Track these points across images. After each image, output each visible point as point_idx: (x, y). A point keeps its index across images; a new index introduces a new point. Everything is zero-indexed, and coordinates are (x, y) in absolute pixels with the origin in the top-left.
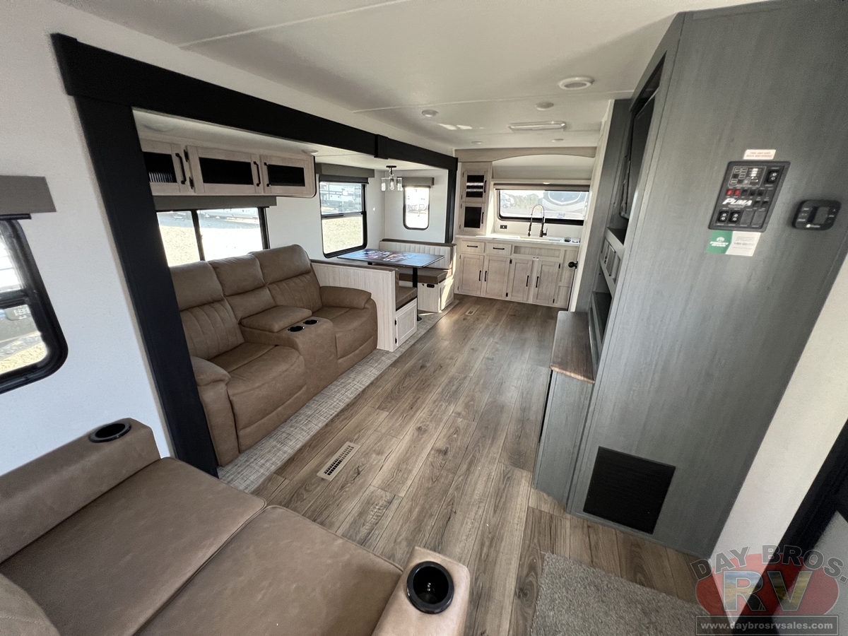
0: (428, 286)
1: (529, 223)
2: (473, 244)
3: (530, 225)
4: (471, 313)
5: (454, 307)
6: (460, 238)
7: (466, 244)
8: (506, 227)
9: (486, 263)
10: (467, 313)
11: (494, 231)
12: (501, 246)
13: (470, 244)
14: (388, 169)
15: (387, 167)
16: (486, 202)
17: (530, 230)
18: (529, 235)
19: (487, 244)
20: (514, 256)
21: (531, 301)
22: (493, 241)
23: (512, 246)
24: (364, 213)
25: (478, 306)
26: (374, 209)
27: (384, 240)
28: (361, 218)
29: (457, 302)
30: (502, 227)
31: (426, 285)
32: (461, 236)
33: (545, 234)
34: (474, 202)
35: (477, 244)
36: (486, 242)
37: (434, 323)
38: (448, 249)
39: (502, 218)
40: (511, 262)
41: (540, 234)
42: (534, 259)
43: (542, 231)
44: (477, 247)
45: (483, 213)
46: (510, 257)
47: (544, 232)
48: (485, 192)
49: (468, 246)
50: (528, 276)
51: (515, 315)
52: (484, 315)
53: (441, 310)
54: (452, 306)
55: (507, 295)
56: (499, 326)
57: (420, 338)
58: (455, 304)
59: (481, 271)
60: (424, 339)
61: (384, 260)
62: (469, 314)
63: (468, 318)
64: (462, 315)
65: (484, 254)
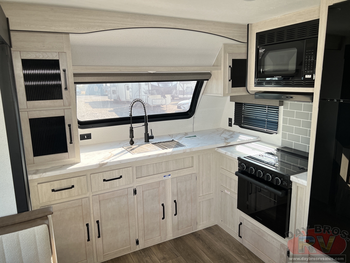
1: (129, 125)
2: (65, 184)
3: (132, 131)
6: (32, 180)
7: (47, 188)
8: (89, 136)
9: (95, 208)
13: (56, 186)
17: (132, 136)
18: (132, 143)
19: (91, 177)
20: (135, 185)
21: (170, 236)
22: (101, 169)
23: (133, 169)
30: (83, 137)
33: (152, 137)
35: (73, 182)
40: (135, 192)
41: (143, 136)
42: (164, 178)
43: (146, 134)
44: (73, 186)
45: (69, 126)
46: (131, 186)
47: (150, 135)
48: (66, 88)
49: (53, 190)
50: (163, 205)
55: (137, 242)
59: (87, 224)
65: (89, 195)
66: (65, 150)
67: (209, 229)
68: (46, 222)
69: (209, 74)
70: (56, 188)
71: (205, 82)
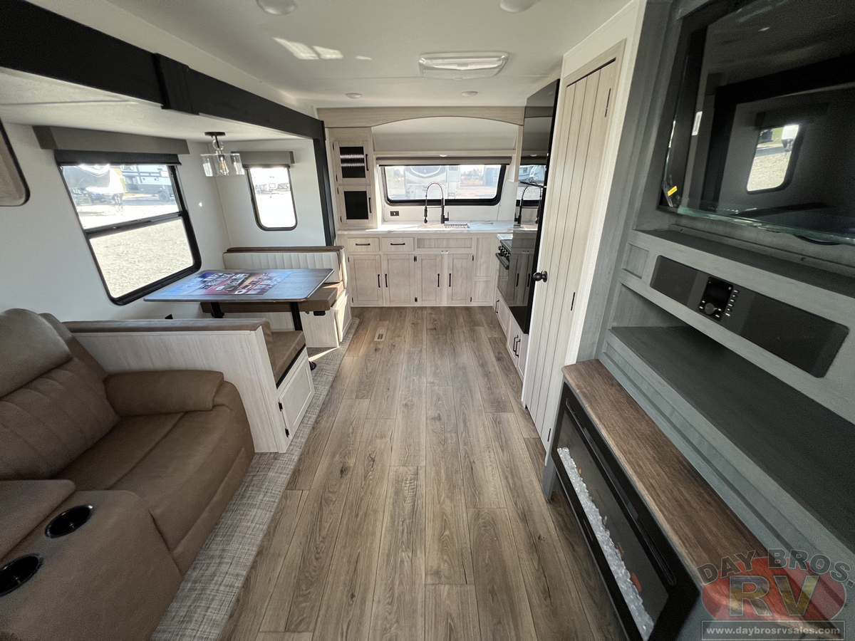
0: (316, 314)
1: (424, 207)
2: (364, 241)
3: (426, 210)
4: (380, 337)
5: (357, 331)
6: (344, 235)
7: (353, 242)
8: (397, 214)
9: (384, 264)
10: (376, 339)
11: (384, 221)
12: (401, 241)
13: (359, 241)
14: (209, 137)
15: (208, 134)
16: (372, 184)
17: (426, 216)
18: (426, 221)
19: (382, 240)
20: (417, 252)
21: (445, 303)
22: (389, 234)
23: (414, 239)
24: (184, 214)
25: (387, 323)
26: (200, 205)
27: (230, 251)
28: (179, 222)
29: (357, 321)
30: (392, 214)
31: (311, 313)
32: (346, 233)
33: (447, 220)
34: (355, 185)
35: (370, 241)
36: (379, 237)
37: (336, 367)
38: (333, 255)
39: (392, 202)
40: (415, 259)
41: (440, 219)
42: (442, 253)
43: (443, 216)
44: (369, 244)
45: (370, 199)
46: (414, 253)
47: (446, 217)
48: (368, 170)
49: (357, 245)
50: (439, 275)
51: (435, 329)
52: (399, 336)
53: (340, 343)
54: (353, 331)
55: (416, 300)
56: (424, 351)
57: (324, 404)
58: (355, 326)
59: (379, 275)
60: (329, 406)
61: (236, 293)
62: (380, 340)
63: (381, 347)
64: (370, 343)
65: (380, 253)
66: (366, 217)
67: (482, 308)
68: (338, 252)
69: (510, 158)
70: (358, 243)
71: (508, 166)
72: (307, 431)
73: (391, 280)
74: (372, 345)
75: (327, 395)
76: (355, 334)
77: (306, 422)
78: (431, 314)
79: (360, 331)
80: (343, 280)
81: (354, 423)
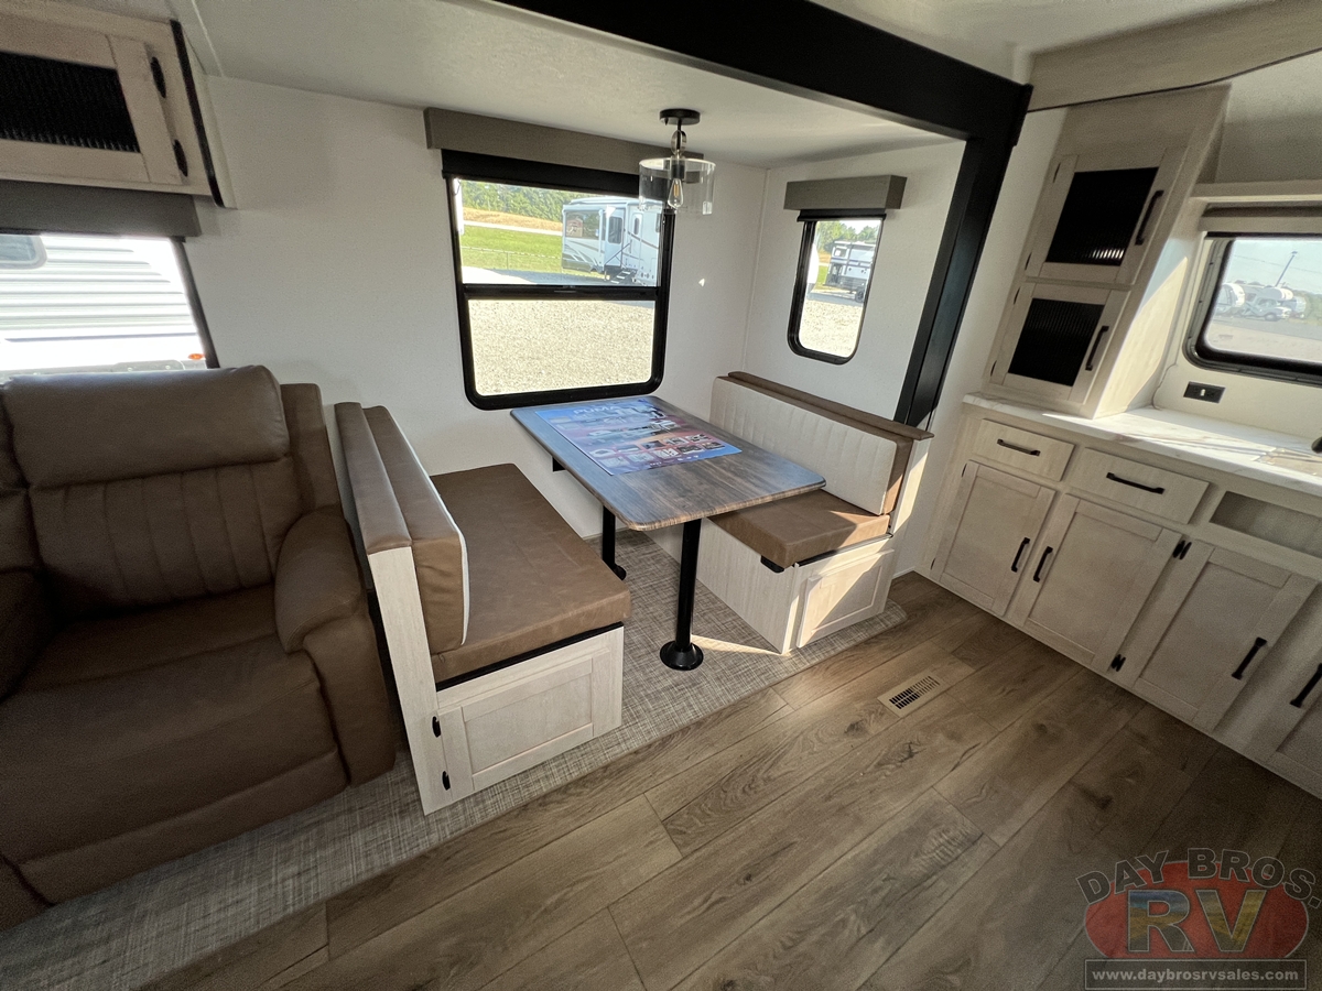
0: (765, 561)
2: (1024, 440)
4: (906, 697)
5: (867, 642)
6: (977, 407)
7: (992, 432)
8: (1214, 394)
9: (1059, 520)
10: (885, 698)
11: (1150, 401)
12: (1150, 477)
13: (1011, 436)
19: (1083, 453)
20: (1205, 534)
21: (1235, 740)
22: (1119, 446)
23: (1211, 487)
24: (661, 293)
25: (965, 670)
29: (898, 617)
30: (1193, 391)
31: (755, 554)
32: (985, 404)
34: (1076, 284)
35: (1044, 444)
36: (1081, 444)
38: (886, 447)
39: (1204, 356)
40: (1181, 550)
44: (1035, 453)
45: (1104, 329)
46: (1186, 530)
49: (1001, 442)
50: (1261, 642)
51: (1104, 804)
52: (954, 736)
53: (795, 650)
54: (862, 636)
55: (1118, 663)
56: (981, 852)
57: (606, 768)
58: (879, 628)
59: (1026, 541)
60: (606, 782)
61: (594, 453)
62: (894, 707)
63: (874, 728)
64: (858, 698)
65: (1060, 486)
66: (1070, 382)
68: (902, 444)
70: (1006, 439)
72: (510, 802)
73: (1059, 571)
74: (858, 706)
75: (636, 752)
76: (856, 647)
77: (532, 778)
78: (1143, 739)
79: (875, 649)
80: (893, 514)
81: (580, 887)
